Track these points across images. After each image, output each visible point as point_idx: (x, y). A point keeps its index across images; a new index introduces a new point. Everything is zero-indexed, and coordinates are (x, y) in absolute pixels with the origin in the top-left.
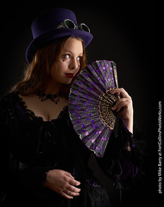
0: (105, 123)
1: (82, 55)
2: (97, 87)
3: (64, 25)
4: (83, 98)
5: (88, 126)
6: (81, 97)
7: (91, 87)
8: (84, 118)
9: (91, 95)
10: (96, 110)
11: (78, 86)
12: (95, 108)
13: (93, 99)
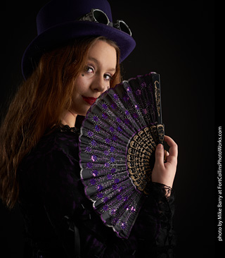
0: (136, 183)
1: (113, 73)
2: (124, 126)
3: (91, 17)
4: (102, 143)
5: (109, 187)
6: (98, 142)
7: (115, 125)
8: (103, 176)
9: (115, 138)
10: (123, 163)
11: (92, 124)
12: (122, 160)
13: (118, 145)
